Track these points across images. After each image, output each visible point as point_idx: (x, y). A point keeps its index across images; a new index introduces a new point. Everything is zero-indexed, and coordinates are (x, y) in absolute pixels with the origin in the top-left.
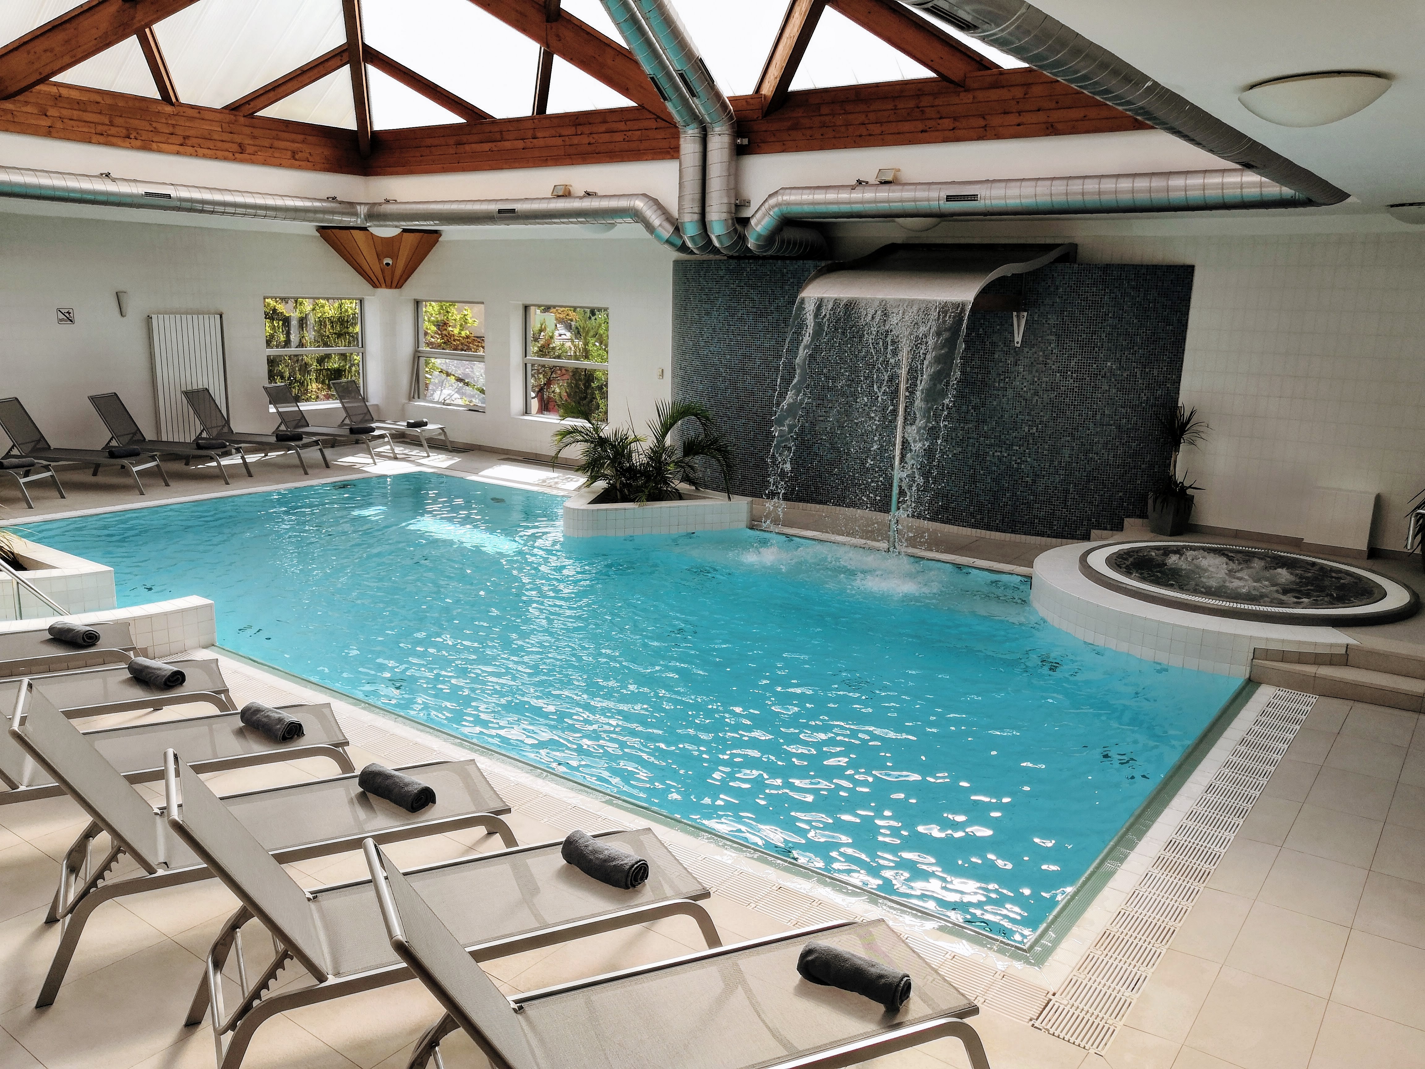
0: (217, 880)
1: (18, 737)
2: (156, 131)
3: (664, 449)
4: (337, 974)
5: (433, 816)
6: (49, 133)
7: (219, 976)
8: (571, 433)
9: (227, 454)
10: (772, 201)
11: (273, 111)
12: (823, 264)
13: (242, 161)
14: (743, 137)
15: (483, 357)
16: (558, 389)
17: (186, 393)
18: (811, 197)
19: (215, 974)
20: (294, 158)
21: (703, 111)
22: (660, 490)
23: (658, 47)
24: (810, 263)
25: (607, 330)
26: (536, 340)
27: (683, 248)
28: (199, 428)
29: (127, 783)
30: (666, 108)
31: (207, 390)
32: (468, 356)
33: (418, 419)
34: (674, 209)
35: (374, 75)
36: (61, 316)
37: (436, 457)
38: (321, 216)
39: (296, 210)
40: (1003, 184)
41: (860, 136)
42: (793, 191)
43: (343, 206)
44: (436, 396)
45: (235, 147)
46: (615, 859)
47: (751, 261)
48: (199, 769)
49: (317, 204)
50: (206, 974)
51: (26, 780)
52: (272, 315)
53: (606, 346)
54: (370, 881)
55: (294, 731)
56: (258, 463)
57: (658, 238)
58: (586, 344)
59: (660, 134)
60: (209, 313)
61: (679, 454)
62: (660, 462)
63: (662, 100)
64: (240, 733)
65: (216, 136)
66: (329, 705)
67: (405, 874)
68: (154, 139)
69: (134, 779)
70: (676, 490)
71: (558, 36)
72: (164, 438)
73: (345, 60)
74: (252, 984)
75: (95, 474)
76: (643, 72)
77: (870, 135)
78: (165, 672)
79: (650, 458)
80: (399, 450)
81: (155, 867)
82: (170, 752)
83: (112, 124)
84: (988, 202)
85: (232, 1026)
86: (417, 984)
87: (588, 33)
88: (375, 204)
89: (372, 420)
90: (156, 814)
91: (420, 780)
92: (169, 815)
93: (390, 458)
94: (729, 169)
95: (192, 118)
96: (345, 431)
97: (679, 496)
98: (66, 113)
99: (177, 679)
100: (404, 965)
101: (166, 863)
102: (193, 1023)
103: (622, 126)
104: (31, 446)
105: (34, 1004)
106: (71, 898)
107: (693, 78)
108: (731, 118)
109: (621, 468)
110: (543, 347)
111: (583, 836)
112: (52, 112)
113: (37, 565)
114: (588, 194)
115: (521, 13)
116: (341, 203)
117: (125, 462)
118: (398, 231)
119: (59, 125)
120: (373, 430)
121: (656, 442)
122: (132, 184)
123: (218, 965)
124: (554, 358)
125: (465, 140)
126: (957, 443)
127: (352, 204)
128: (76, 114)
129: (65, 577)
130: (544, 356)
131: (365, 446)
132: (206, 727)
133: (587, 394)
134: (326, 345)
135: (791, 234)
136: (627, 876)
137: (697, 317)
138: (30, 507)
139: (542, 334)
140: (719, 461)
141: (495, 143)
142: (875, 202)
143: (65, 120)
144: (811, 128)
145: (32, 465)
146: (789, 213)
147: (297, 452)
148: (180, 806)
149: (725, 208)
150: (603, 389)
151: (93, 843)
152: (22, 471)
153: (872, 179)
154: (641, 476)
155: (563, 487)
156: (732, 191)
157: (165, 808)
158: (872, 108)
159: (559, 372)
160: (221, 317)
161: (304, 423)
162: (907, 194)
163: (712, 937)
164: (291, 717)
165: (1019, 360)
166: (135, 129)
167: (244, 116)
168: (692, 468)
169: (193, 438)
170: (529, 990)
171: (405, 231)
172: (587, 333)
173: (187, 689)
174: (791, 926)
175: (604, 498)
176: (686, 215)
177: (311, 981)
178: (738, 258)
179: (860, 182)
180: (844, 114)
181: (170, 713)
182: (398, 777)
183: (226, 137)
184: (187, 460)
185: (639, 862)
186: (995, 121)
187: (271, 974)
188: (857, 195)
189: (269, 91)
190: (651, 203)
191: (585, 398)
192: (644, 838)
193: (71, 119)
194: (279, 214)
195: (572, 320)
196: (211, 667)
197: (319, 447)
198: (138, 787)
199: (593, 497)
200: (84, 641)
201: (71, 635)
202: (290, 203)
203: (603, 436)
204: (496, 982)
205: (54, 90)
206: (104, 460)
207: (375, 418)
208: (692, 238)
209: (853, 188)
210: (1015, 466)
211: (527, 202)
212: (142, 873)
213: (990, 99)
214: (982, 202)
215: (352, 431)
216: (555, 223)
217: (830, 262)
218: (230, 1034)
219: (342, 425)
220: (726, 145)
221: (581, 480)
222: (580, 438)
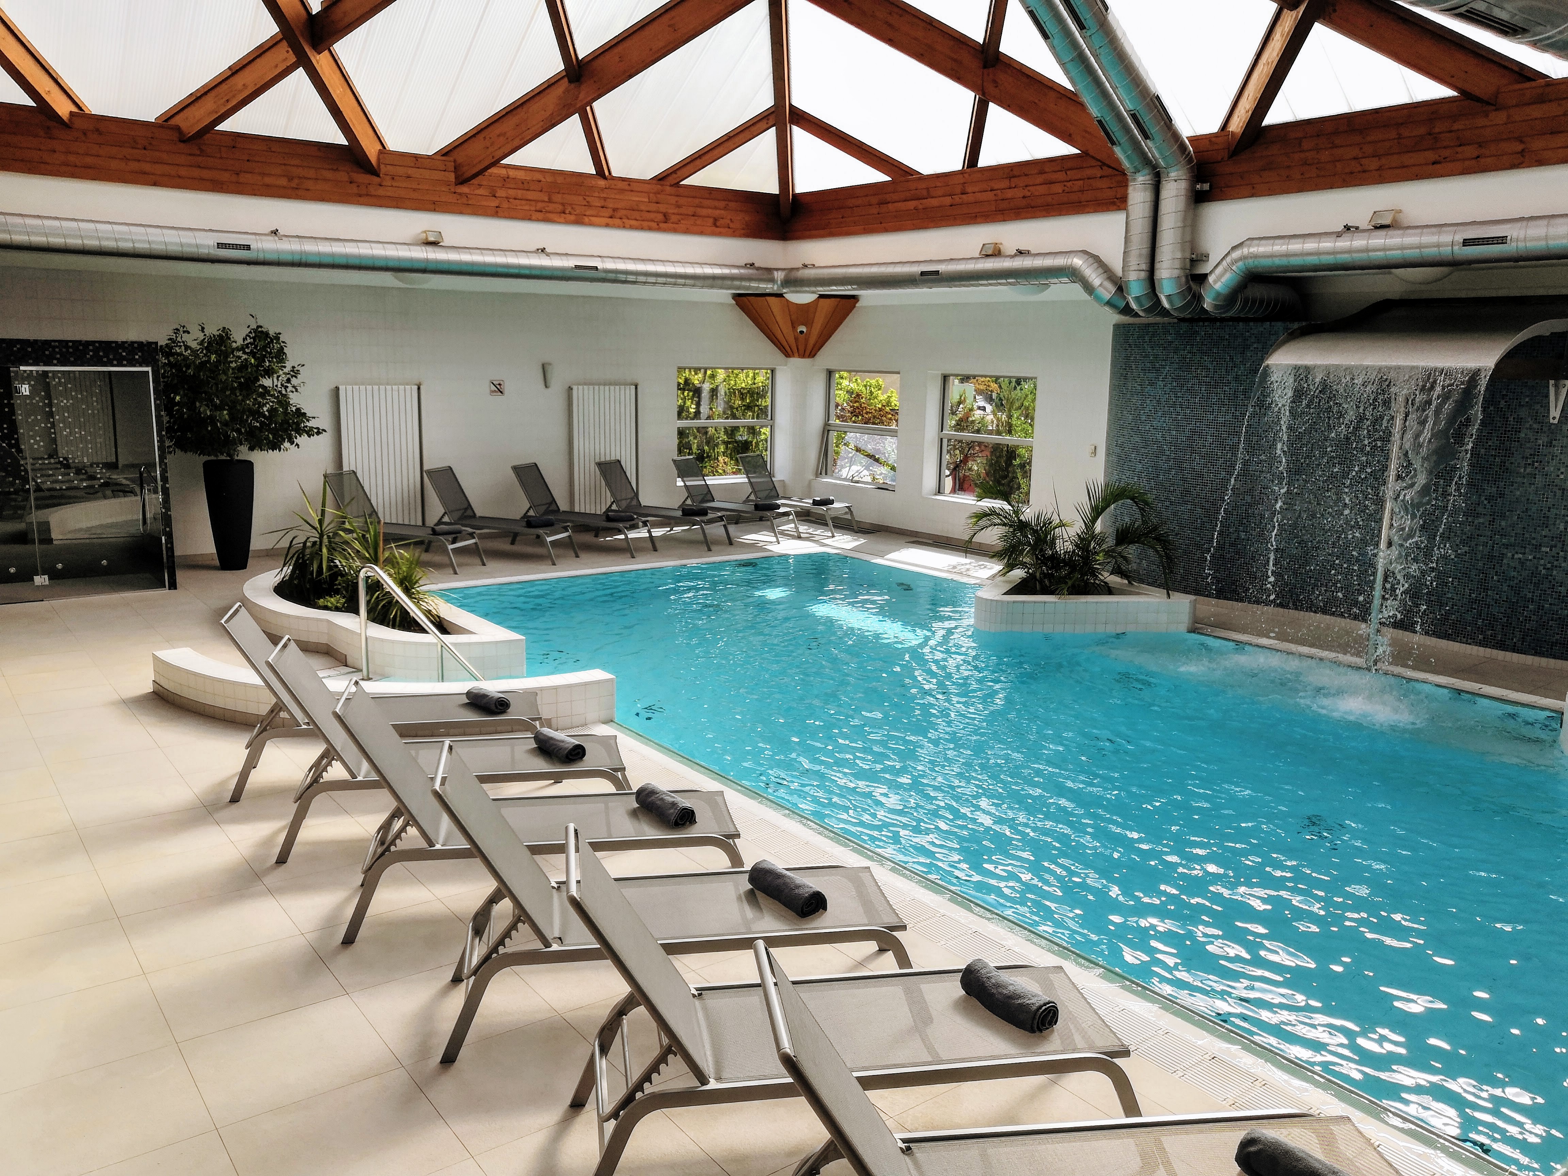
0: (609, 962)
1: (438, 796)
2: (589, 205)
3: (1093, 537)
4: (719, 1079)
5: (824, 923)
6: (496, 213)
7: (604, 1061)
8: (989, 515)
9: (634, 527)
10: (1236, 254)
11: (696, 180)
12: (1296, 325)
13: (665, 230)
14: (1203, 181)
15: (896, 431)
16: (977, 467)
17: (599, 465)
18: (1284, 248)
19: (601, 1057)
20: (715, 225)
21: (1157, 155)
22: (1087, 583)
23: (1108, 85)
24: (1279, 325)
25: (1034, 400)
26: (953, 413)
27: (1127, 310)
28: (610, 500)
29: (529, 853)
30: (1113, 153)
31: (619, 461)
32: (881, 430)
33: (824, 497)
34: (1117, 266)
35: (800, 136)
36: (494, 388)
37: (842, 537)
38: (737, 283)
39: (714, 278)
40: (1545, 222)
41: (1352, 173)
42: (1263, 242)
43: (760, 272)
44: (844, 473)
45: (660, 217)
46: (1020, 997)
47: (1206, 324)
48: (597, 846)
49: (735, 271)
50: (593, 1055)
51: (441, 840)
52: (686, 386)
53: (1032, 419)
54: (759, 985)
55: (686, 817)
56: (664, 538)
57: (1098, 299)
58: (1010, 417)
59: (1103, 184)
60: (625, 384)
61: (1110, 542)
62: (1088, 551)
63: (1110, 145)
64: (634, 813)
65: (643, 208)
66: (721, 793)
67: (794, 983)
68: (587, 213)
69: (536, 850)
70: (1106, 583)
71: (995, 82)
72: (577, 510)
73: (771, 123)
74: (636, 1075)
75: (513, 543)
76: (1089, 114)
77: (1364, 171)
78: (567, 745)
79: (1077, 545)
80: (803, 528)
81: (550, 941)
82: (572, 827)
83: (550, 201)
84: (1521, 245)
85: (615, 1115)
86: (802, 1102)
87: (1028, 76)
88: (792, 269)
89: (777, 497)
90: (553, 887)
91: (812, 883)
92: (568, 891)
93: (793, 537)
94: (1184, 220)
95: (622, 191)
96: (750, 507)
97: (1109, 590)
98: (512, 193)
99: (577, 753)
100: (790, 1080)
101: (560, 938)
102: (577, 1104)
103: (1061, 176)
104: (460, 513)
105: (439, 1059)
106: (475, 961)
107: (1147, 119)
108: (1190, 161)
109: (1043, 556)
110: (961, 420)
111: (986, 966)
112: (501, 193)
113: (460, 630)
114: (1020, 253)
115: (955, 60)
116: (758, 269)
117: (541, 531)
118: (815, 296)
119: (505, 205)
120: (778, 507)
121: (1084, 527)
122: (564, 258)
123: (604, 1050)
124: (972, 433)
125: (889, 199)
126: (1463, 542)
127: (769, 270)
128: (520, 193)
129: (483, 643)
130: (962, 430)
131: (769, 523)
132: (603, 805)
133: (1008, 472)
134: (734, 417)
135: (1258, 291)
136: (1034, 1018)
137: (1139, 388)
138: (456, 573)
139: (961, 406)
140: (1157, 551)
141: (921, 201)
142: (1367, 250)
143: (511, 200)
144: (1289, 167)
145: (460, 532)
146: (1256, 267)
147: (702, 528)
148: (578, 882)
149: (1177, 264)
150: (1026, 467)
151: (498, 909)
152: (450, 538)
153: (1364, 224)
154: (1065, 566)
155: (975, 574)
156: (1188, 244)
157: (564, 883)
158: (1369, 139)
159: (977, 448)
160: (636, 388)
161: (710, 498)
162: (1411, 239)
163: (1130, 1105)
164: (685, 802)
165: (1555, 440)
166: (571, 204)
167: (671, 186)
168: (1125, 558)
169: (604, 510)
170: (916, 1130)
171: (822, 296)
172: (1012, 403)
173: (587, 764)
174: (1227, 1105)
175: (1021, 588)
176: (1131, 273)
177: (691, 1082)
178: (1191, 320)
179: (1347, 228)
180: (1331, 148)
181: (569, 787)
182: (789, 878)
183: (653, 207)
184: (597, 531)
185: (1048, 1003)
186: (1537, 144)
187: (654, 1068)
188: (1343, 243)
189: (696, 159)
190: (1091, 260)
191: (1006, 477)
192: (1054, 977)
193: (515, 199)
194: (698, 283)
195: (992, 391)
196: (610, 744)
197: (723, 523)
198: (537, 858)
199: (1008, 587)
200: (497, 707)
201: (485, 701)
202: (708, 271)
203: (1024, 520)
204: (882, 1114)
205: (503, 172)
206: (520, 528)
207: (781, 495)
208: (1137, 299)
209: (1339, 235)
210: (1543, 572)
211: (952, 262)
212: (538, 945)
213: (1529, 118)
214: (1514, 244)
215: (757, 507)
216: (982, 285)
217: (1304, 324)
218: (613, 1123)
219: (747, 500)
220: (1183, 192)
221: (996, 567)
222: (998, 521)
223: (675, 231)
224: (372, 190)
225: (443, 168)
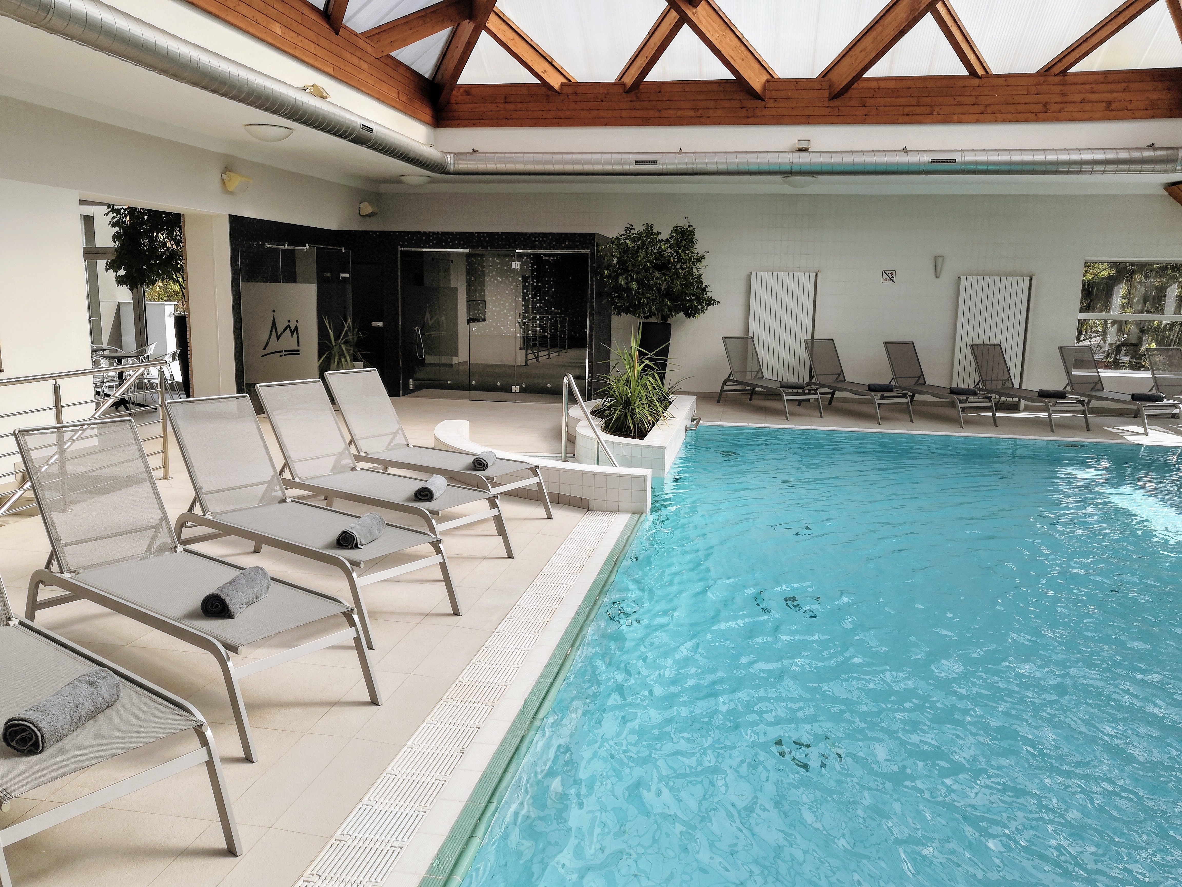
2: (959, 104)
11: (1085, 65)
13: (1044, 121)
17: (973, 346)
36: (885, 277)
43: (1160, 153)
45: (1039, 107)
60: (1018, 275)
68: (957, 112)
83: (918, 104)
95: (997, 87)
112: (869, 102)
116: (1159, 149)
119: (873, 112)
128: (889, 101)
143: (879, 108)
160: (1031, 279)
166: (939, 106)
167: (1058, 75)
183: (1032, 99)
189: (1082, 43)
193: (884, 106)
197: (1083, 409)
223: (1057, 120)
224: (758, 112)
225: (819, 87)
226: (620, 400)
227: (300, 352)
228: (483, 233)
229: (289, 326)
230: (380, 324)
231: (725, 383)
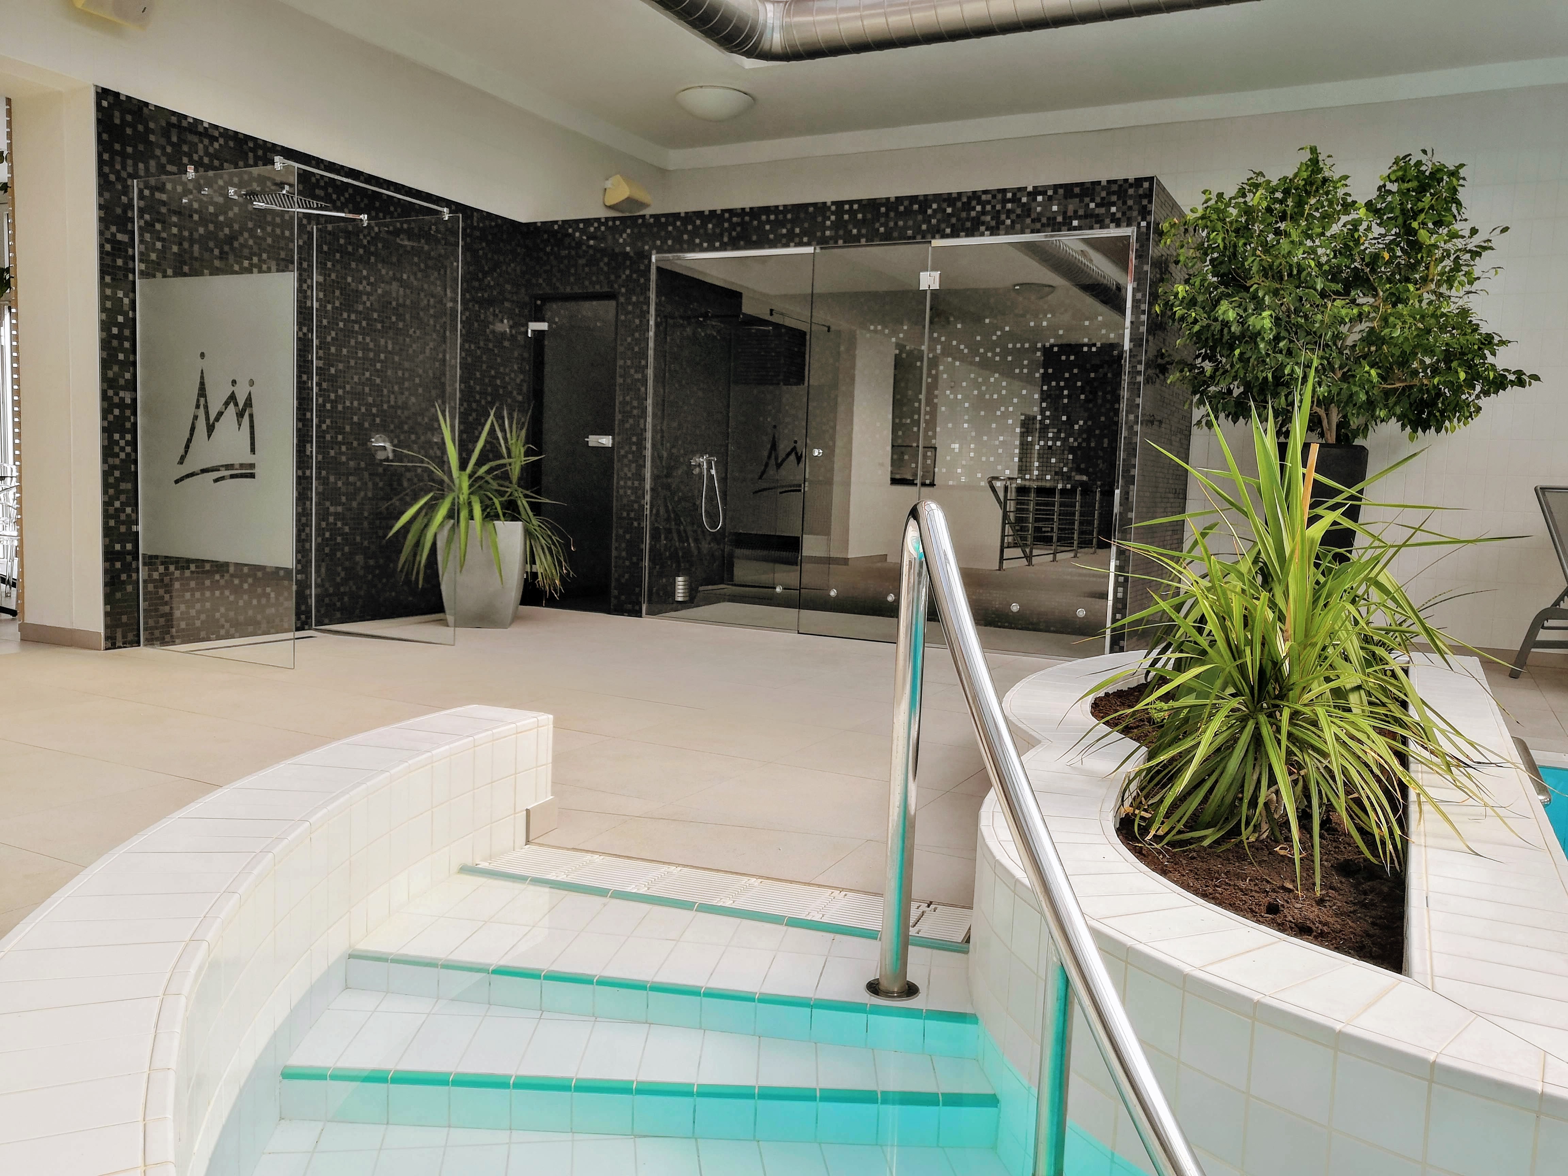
226: (1230, 666)
227: (255, 471)
228: (851, 203)
229: (232, 398)
230: (606, 441)
231: (1539, 622)
